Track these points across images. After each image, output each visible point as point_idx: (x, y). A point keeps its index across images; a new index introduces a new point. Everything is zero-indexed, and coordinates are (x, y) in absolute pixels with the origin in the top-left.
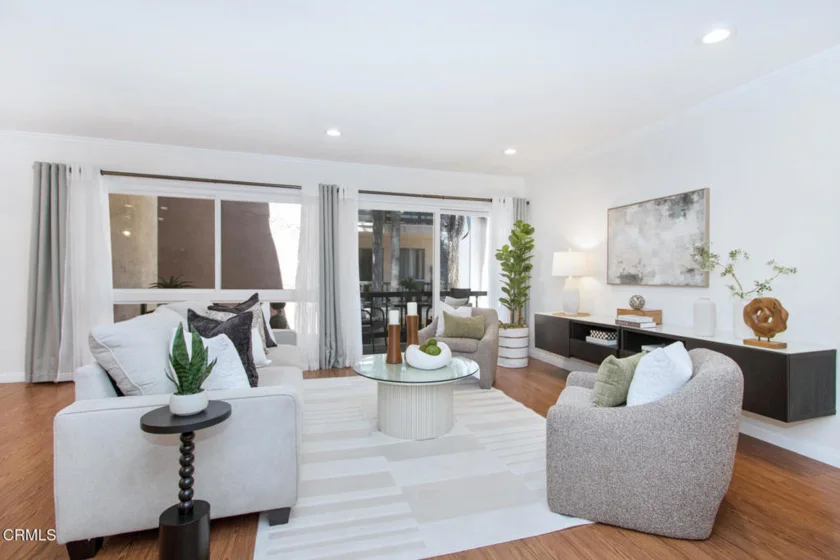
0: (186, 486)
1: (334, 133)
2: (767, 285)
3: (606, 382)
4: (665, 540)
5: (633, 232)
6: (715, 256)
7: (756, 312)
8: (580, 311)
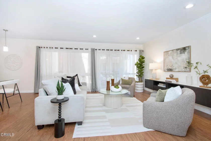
0: (60, 115)
1: (95, 36)
2: (207, 71)
3: (159, 96)
4: (173, 136)
5: (170, 58)
6: (192, 64)
7: (203, 78)
8: (157, 78)
